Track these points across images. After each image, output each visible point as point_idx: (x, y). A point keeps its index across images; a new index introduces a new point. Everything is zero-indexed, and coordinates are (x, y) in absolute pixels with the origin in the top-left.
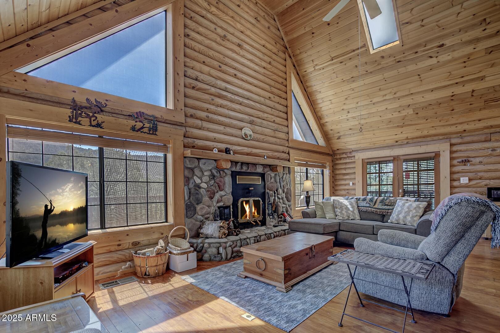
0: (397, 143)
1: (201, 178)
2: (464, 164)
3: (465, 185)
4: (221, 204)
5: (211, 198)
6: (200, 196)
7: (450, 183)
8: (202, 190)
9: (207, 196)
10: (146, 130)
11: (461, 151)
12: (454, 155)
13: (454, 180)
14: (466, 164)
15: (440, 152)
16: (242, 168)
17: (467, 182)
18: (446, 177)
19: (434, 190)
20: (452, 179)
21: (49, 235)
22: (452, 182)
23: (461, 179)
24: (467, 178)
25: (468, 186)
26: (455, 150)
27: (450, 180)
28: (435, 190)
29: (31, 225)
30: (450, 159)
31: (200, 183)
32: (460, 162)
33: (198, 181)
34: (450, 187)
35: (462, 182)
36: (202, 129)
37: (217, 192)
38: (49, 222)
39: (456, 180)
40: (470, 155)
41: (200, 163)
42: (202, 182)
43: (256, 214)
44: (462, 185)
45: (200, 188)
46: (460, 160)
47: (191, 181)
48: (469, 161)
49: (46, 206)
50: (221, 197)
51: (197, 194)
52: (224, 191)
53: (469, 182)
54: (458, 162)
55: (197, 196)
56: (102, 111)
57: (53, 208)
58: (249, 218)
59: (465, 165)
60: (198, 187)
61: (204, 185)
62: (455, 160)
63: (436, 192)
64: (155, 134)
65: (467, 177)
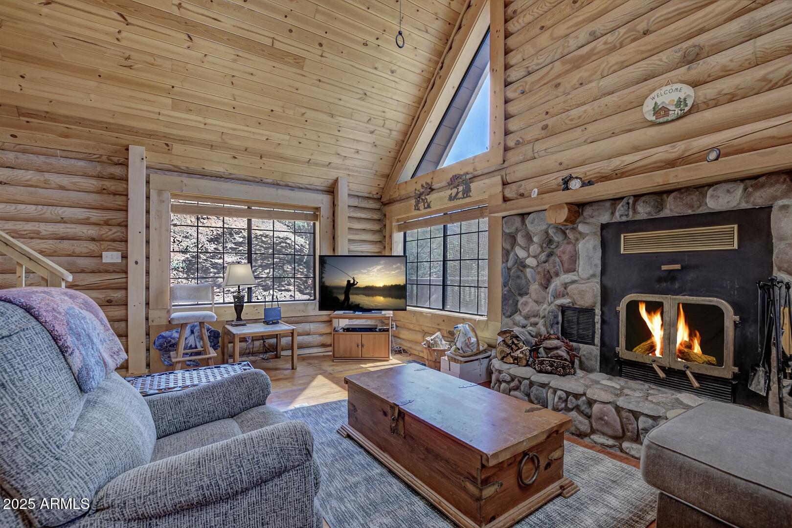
1: (526, 249)
4: (565, 301)
5: (545, 287)
6: (523, 282)
8: (528, 270)
9: (537, 283)
10: (460, 195)
16: (635, 211)
21: (351, 300)
29: (334, 291)
31: (526, 258)
33: (521, 254)
36: (536, 156)
37: (557, 275)
38: (351, 291)
41: (527, 222)
42: (529, 256)
43: (697, 349)
45: (525, 266)
47: (511, 256)
49: (349, 281)
50: (566, 286)
51: (518, 277)
52: (575, 273)
55: (518, 281)
56: (432, 190)
57: (356, 283)
58: (662, 353)
60: (521, 265)
61: (532, 262)
64: (470, 196)
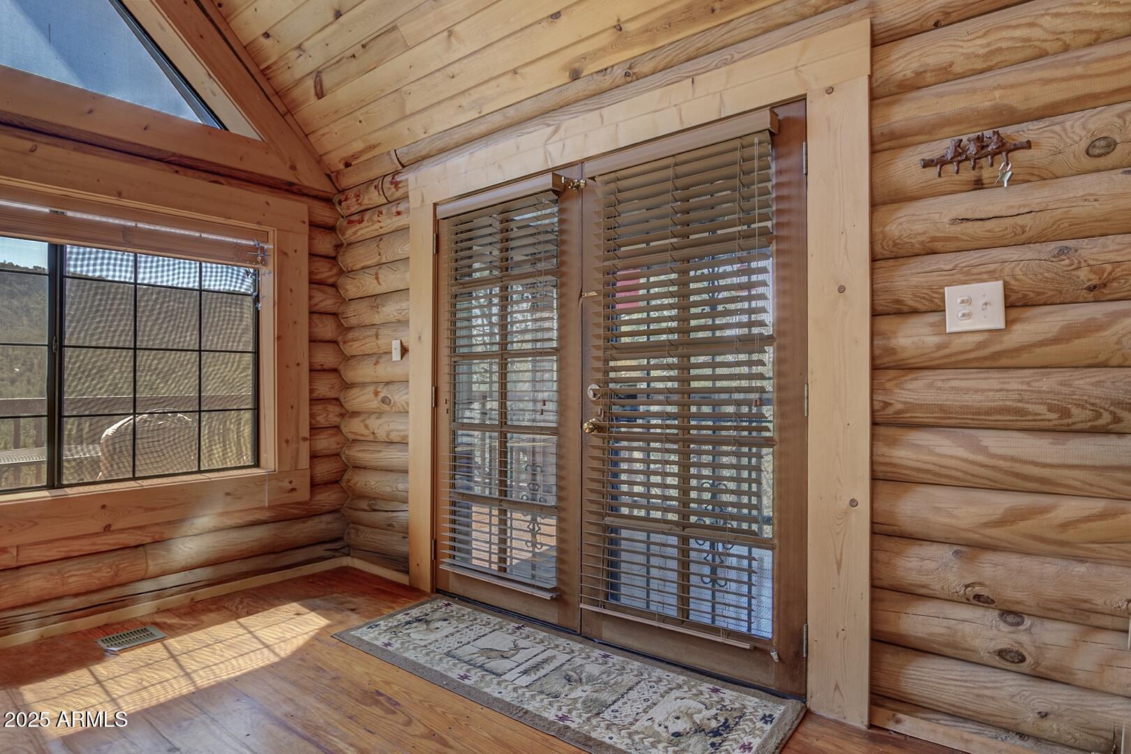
0: (579, 87)
2: (968, 174)
3: (980, 346)
7: (873, 335)
11: (946, 74)
12: (904, 114)
13: (904, 312)
14: (986, 174)
15: (803, 98)
17: (995, 318)
18: (842, 289)
19: (768, 385)
20: (884, 301)
22: (885, 324)
23: (953, 295)
24: (994, 290)
25: (995, 356)
26: (909, 74)
27: (875, 314)
28: (780, 388)
30: (873, 152)
32: (942, 162)
34: (875, 368)
35: (954, 323)
39: (915, 312)
40: (1015, 99)
44: (957, 345)
46: (943, 147)
48: (1005, 148)
53: (1009, 322)
54: (927, 164)
59: (978, 185)
62: (909, 151)
63: (781, 402)
65: (992, 276)
